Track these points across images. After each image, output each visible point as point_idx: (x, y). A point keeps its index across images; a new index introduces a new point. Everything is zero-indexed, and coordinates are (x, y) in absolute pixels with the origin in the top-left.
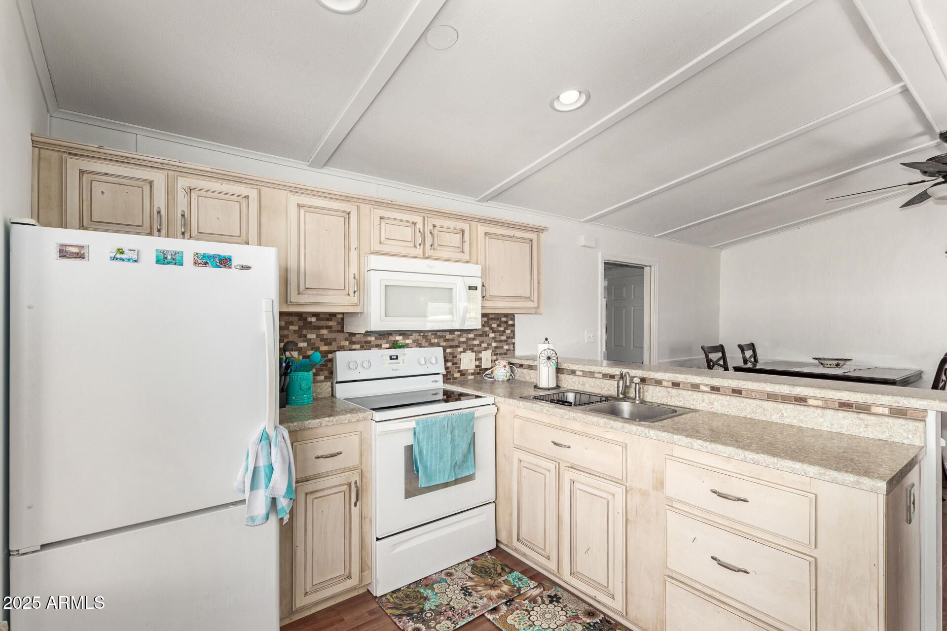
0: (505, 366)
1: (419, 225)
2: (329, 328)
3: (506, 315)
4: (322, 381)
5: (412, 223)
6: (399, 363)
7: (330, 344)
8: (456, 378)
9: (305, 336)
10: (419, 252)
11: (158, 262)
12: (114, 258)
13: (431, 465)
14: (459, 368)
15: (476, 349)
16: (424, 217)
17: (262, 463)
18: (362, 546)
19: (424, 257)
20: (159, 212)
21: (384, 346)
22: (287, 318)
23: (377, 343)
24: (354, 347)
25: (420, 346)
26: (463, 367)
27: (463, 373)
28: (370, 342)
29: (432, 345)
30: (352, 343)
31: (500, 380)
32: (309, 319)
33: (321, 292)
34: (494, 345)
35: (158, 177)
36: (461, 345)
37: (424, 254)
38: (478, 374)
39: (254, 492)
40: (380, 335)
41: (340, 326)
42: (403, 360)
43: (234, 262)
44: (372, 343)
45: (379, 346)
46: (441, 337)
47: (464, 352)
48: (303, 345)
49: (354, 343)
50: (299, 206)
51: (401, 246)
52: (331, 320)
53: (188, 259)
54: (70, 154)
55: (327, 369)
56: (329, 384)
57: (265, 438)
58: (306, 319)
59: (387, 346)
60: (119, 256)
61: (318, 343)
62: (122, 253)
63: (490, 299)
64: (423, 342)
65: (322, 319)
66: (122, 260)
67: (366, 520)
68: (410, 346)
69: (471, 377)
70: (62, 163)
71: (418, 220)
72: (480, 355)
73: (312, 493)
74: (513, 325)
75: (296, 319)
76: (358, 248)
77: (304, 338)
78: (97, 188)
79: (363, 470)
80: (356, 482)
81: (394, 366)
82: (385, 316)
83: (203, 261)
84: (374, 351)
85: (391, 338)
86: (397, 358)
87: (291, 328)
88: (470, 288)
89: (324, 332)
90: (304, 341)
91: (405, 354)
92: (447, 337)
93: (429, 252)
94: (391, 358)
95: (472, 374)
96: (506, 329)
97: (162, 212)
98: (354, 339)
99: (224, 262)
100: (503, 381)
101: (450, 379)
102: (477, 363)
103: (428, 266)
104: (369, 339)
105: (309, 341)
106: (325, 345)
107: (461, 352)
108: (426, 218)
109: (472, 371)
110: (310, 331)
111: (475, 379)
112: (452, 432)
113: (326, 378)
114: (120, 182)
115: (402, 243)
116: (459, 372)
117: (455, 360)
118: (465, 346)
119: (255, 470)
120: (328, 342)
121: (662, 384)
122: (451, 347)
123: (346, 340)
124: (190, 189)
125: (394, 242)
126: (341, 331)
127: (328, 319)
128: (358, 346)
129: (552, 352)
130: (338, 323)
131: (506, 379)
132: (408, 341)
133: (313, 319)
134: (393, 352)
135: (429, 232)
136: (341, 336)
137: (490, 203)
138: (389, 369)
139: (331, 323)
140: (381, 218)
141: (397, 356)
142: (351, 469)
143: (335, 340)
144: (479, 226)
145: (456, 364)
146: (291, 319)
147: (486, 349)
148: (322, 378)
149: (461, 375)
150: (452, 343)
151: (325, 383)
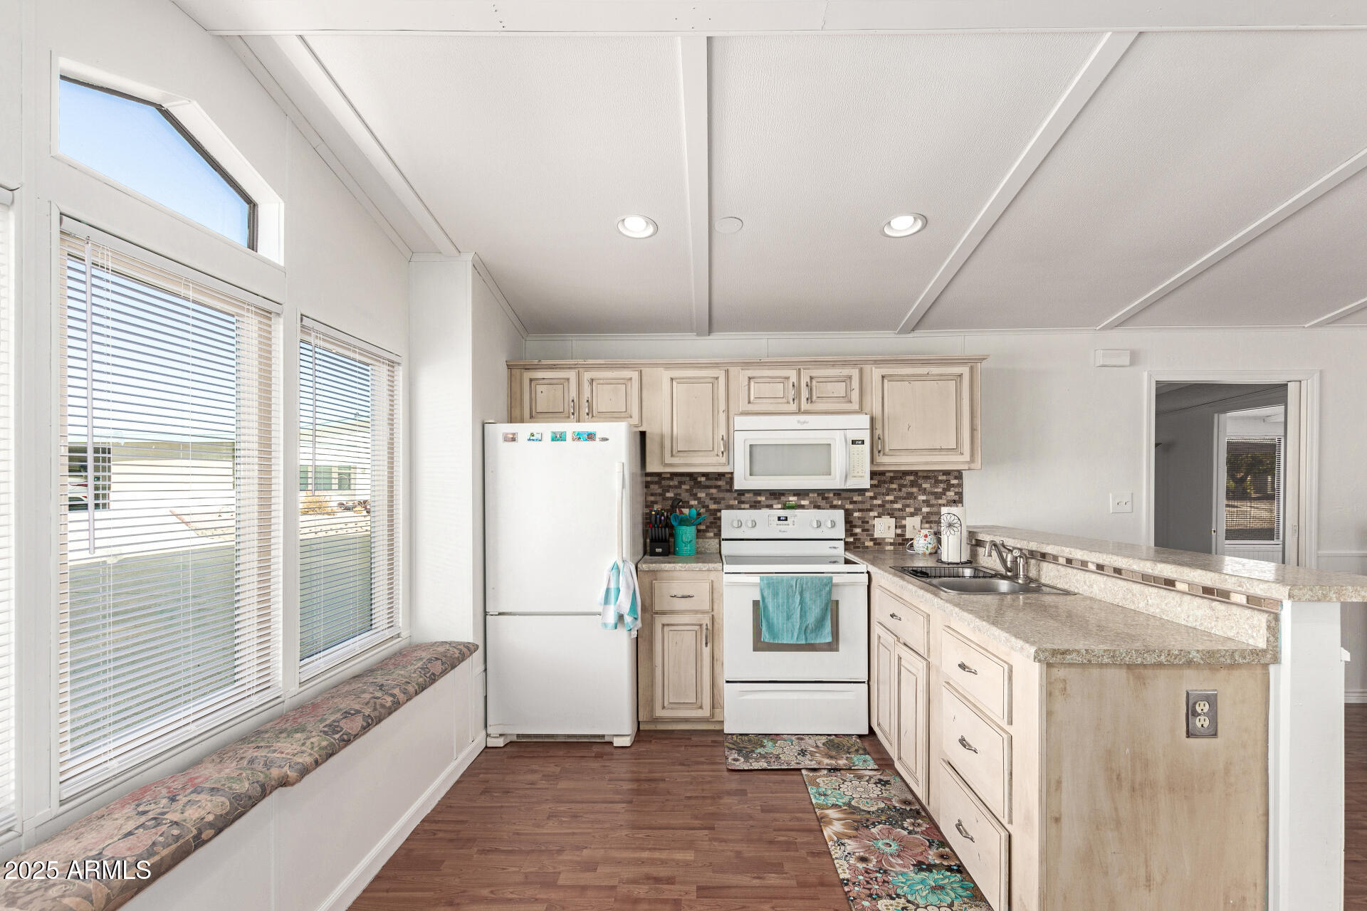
0: (926, 536)
1: (794, 379)
2: (718, 487)
3: (947, 473)
4: (711, 538)
5: (786, 378)
6: (788, 525)
7: (719, 503)
8: (867, 547)
9: (696, 494)
10: (793, 407)
11: (553, 440)
12: (529, 440)
13: (778, 624)
14: (873, 535)
15: (897, 514)
16: (799, 369)
17: (613, 586)
18: (713, 684)
19: (799, 412)
20: (573, 401)
21: (775, 506)
22: (679, 478)
23: (767, 503)
24: (743, 506)
25: (818, 507)
26: (877, 534)
27: (878, 543)
28: (760, 502)
29: (834, 507)
30: (741, 502)
31: (920, 552)
32: (699, 479)
33: (692, 454)
34: (925, 510)
35: (572, 375)
36: (875, 508)
37: (800, 409)
38: (900, 544)
39: (608, 606)
40: (771, 494)
41: (728, 486)
42: (794, 521)
43: (598, 436)
44: (762, 503)
45: (770, 507)
46: (846, 499)
47: (879, 516)
48: (693, 503)
49: (743, 502)
50: (672, 379)
51: (771, 403)
52: (720, 480)
53: (569, 437)
54: (526, 369)
55: (716, 524)
56: (717, 541)
57: (616, 568)
58: (696, 479)
59: (780, 506)
60: (532, 438)
61: (708, 502)
62: (533, 436)
63: (891, 453)
64: (823, 503)
65: (711, 479)
66: (533, 440)
67: (718, 663)
68: (806, 507)
69: (891, 548)
70: (521, 376)
71: (792, 374)
72: (904, 522)
73: (668, 625)
74: (960, 485)
75: (688, 479)
76: (727, 411)
77: (695, 497)
78: (540, 388)
79: (715, 616)
80: (707, 625)
81: (783, 528)
82: (750, 475)
83: (578, 437)
84: (765, 512)
85: (783, 498)
86: (786, 519)
87: (684, 487)
88: (854, 442)
89: (713, 491)
90: (695, 500)
91: (795, 516)
92: (855, 499)
93: (804, 406)
94: (779, 519)
95: (891, 544)
96: (945, 490)
97: (575, 401)
98: (743, 498)
99: (591, 437)
100: (924, 554)
101: (858, 547)
102: (899, 531)
103: (799, 422)
104: (759, 498)
105: (699, 499)
106: (714, 503)
107: (875, 517)
108: (802, 370)
109: (892, 541)
110: (699, 490)
111: (895, 550)
112: (801, 594)
113: (715, 535)
114: (552, 382)
115: (772, 400)
116: (871, 540)
117: (867, 526)
118: (880, 510)
119: (608, 591)
120: (716, 501)
121: (1058, 561)
122: (860, 510)
123: (735, 499)
124: (592, 380)
125: (764, 401)
126: (730, 490)
127: (716, 479)
128: (747, 506)
129: (953, 517)
130: (727, 483)
131: (928, 552)
132: (803, 502)
133: (703, 479)
134: (783, 513)
135: (805, 385)
136: (728, 495)
137: (917, 333)
138: (777, 530)
139: (720, 483)
140: (750, 378)
141: (786, 518)
142: (703, 612)
143: (724, 499)
144: (873, 368)
145: (868, 530)
146: (684, 479)
147: (912, 515)
148: (711, 534)
149: (874, 544)
150: (860, 506)
151: (712, 540)
